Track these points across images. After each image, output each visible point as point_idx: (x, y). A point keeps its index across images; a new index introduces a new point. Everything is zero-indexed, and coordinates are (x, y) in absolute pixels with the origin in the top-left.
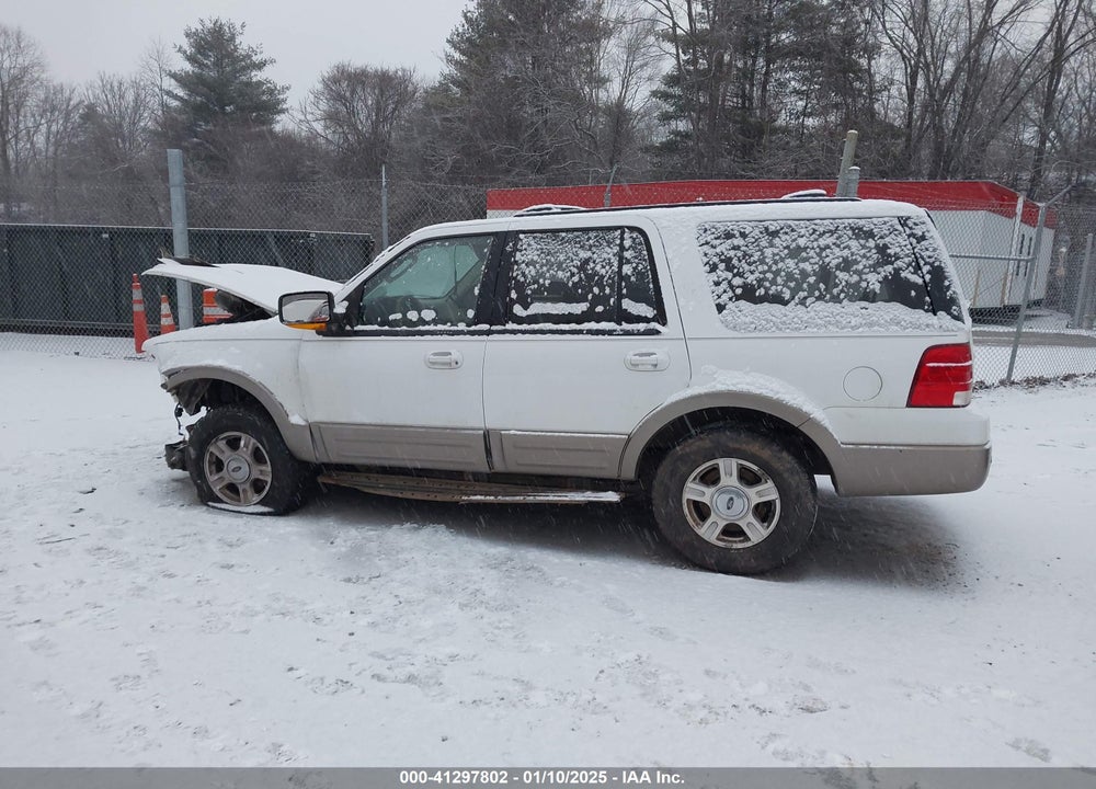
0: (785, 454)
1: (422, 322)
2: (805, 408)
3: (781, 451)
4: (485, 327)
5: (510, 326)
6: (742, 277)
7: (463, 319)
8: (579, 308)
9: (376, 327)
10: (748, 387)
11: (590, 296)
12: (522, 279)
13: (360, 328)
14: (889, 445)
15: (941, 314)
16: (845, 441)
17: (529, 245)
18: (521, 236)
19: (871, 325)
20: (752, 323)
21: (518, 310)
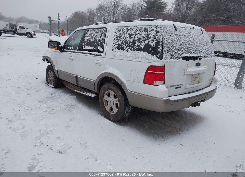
0: (120, 91)
1: (71, 49)
2: (122, 80)
3: (119, 91)
4: (79, 51)
5: (82, 51)
6: (118, 42)
7: (76, 49)
8: (91, 48)
9: (66, 50)
10: (112, 72)
11: (94, 45)
12: (86, 40)
13: (64, 50)
14: (139, 93)
15: (155, 56)
16: (130, 90)
17: (89, 32)
18: (89, 30)
19: (139, 58)
20: (117, 55)
21: (83, 48)
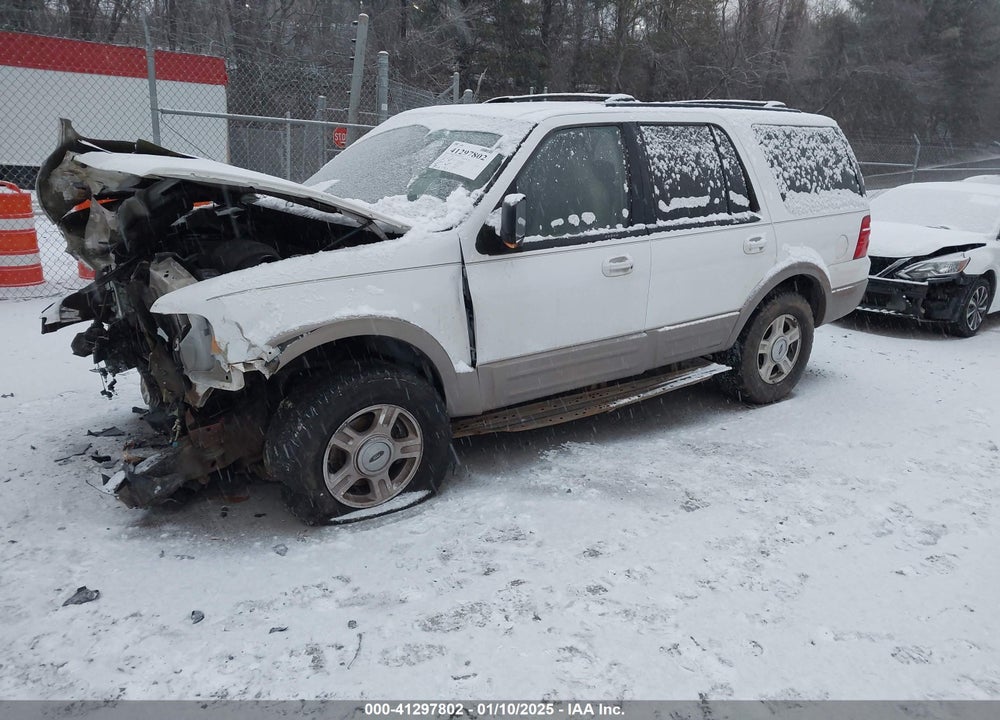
1: (583, 226)
2: (824, 269)
4: (641, 226)
5: (660, 223)
6: (786, 171)
7: (620, 220)
8: (704, 201)
9: (539, 238)
11: (709, 189)
12: (659, 174)
13: (525, 240)
17: (653, 139)
18: (642, 128)
21: (662, 205)
